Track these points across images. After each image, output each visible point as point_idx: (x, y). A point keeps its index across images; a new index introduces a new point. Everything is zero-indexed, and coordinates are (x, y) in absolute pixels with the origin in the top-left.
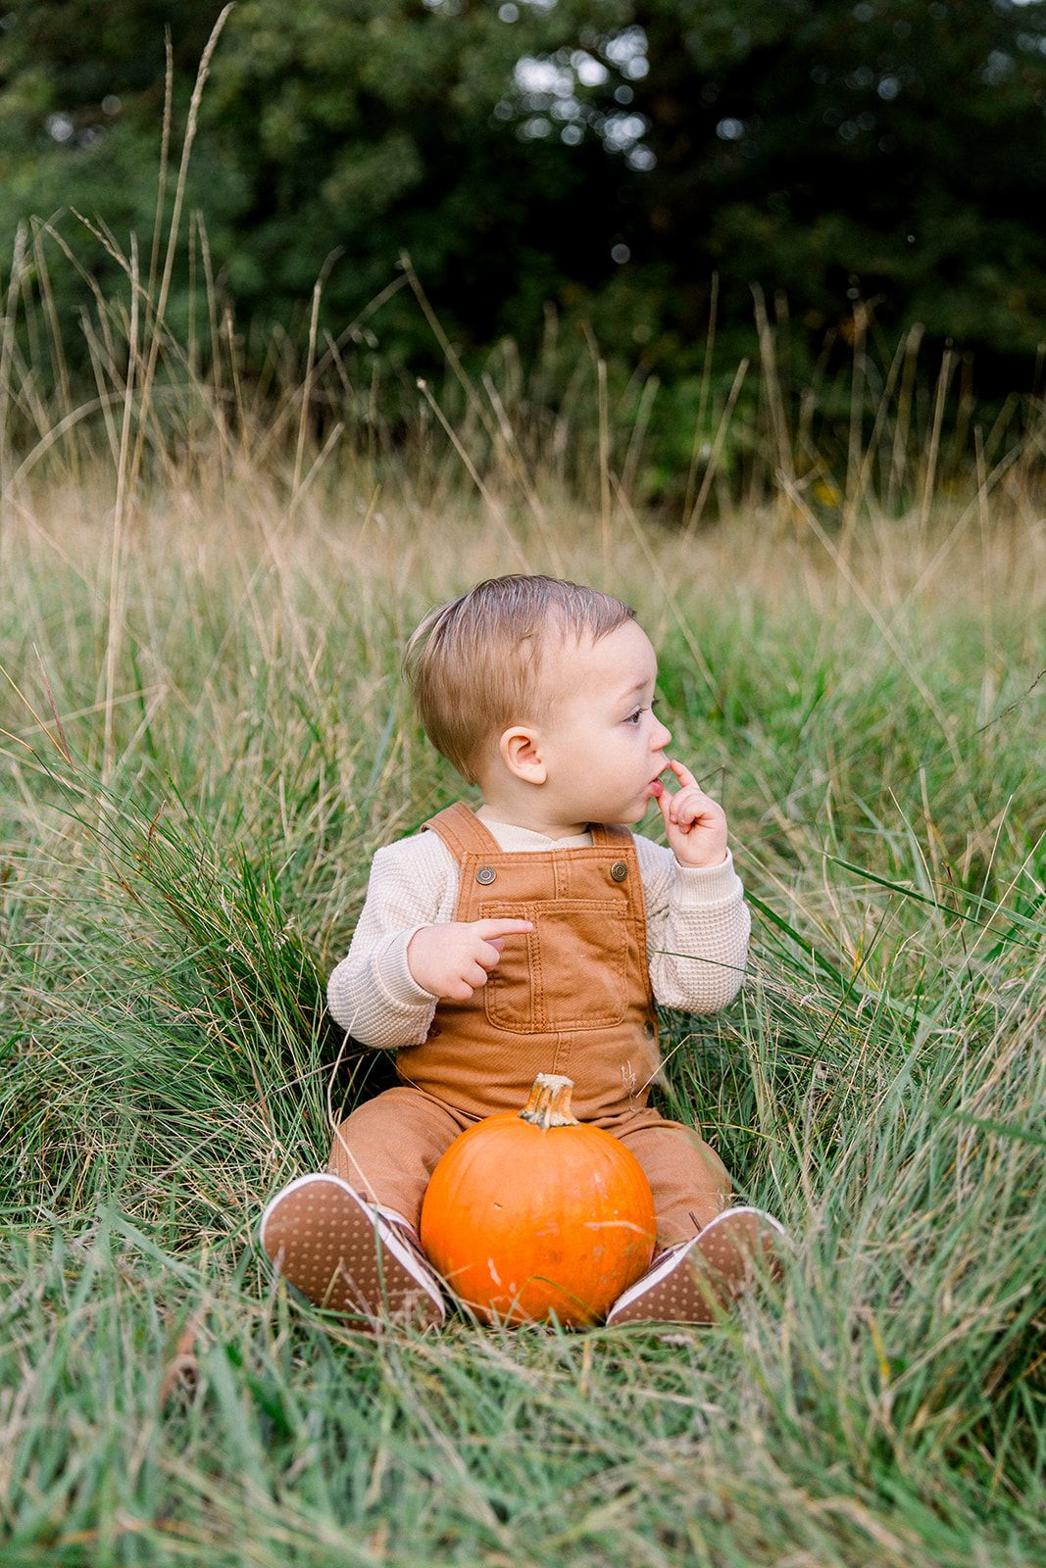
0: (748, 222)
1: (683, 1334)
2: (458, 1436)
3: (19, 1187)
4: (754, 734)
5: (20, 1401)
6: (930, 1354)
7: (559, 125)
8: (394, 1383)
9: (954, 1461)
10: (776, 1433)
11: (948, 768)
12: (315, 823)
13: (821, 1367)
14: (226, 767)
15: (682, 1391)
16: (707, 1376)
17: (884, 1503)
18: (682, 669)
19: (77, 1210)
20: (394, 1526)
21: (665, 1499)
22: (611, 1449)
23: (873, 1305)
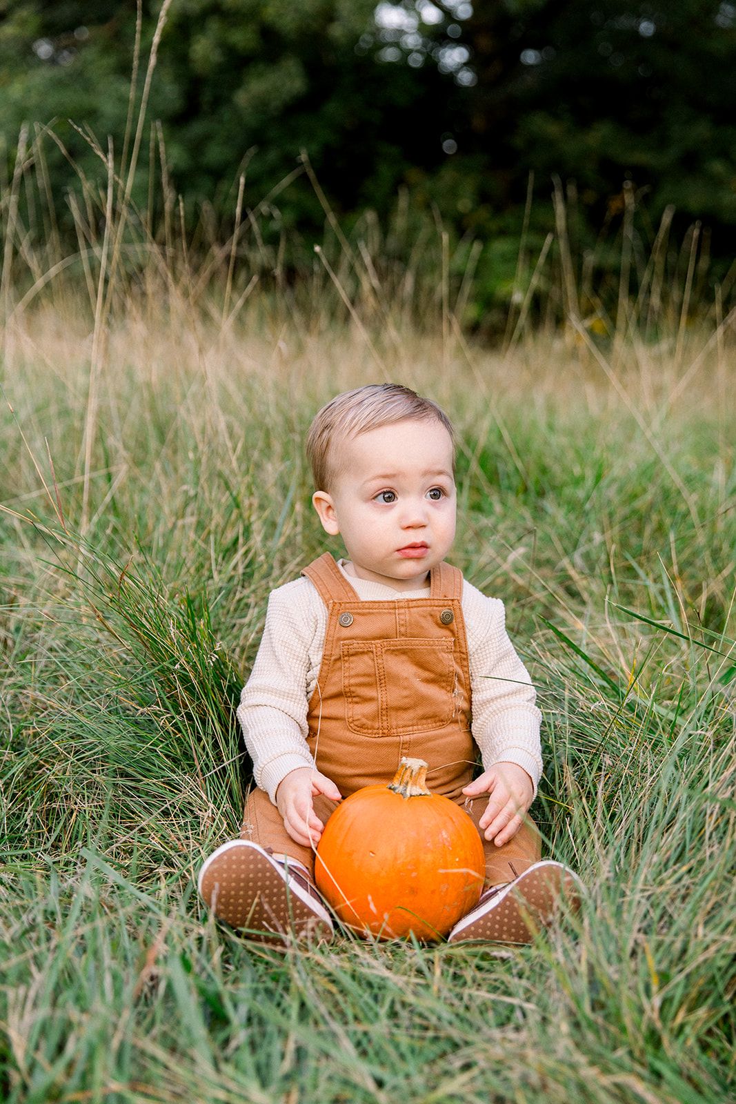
0: (544, 126)
1: (507, 951)
2: (346, 1023)
3: (26, 835)
4: (549, 505)
5: (32, 994)
6: (687, 970)
7: (406, 53)
8: (300, 984)
9: (705, 1047)
10: (577, 1025)
11: (691, 533)
12: (235, 568)
13: (610, 979)
14: (170, 525)
15: (507, 993)
16: (524, 982)
17: (654, 1078)
18: (497, 456)
19: (66, 852)
20: (302, 1090)
21: (497, 1073)
22: (456, 1034)
23: (646, 933)
